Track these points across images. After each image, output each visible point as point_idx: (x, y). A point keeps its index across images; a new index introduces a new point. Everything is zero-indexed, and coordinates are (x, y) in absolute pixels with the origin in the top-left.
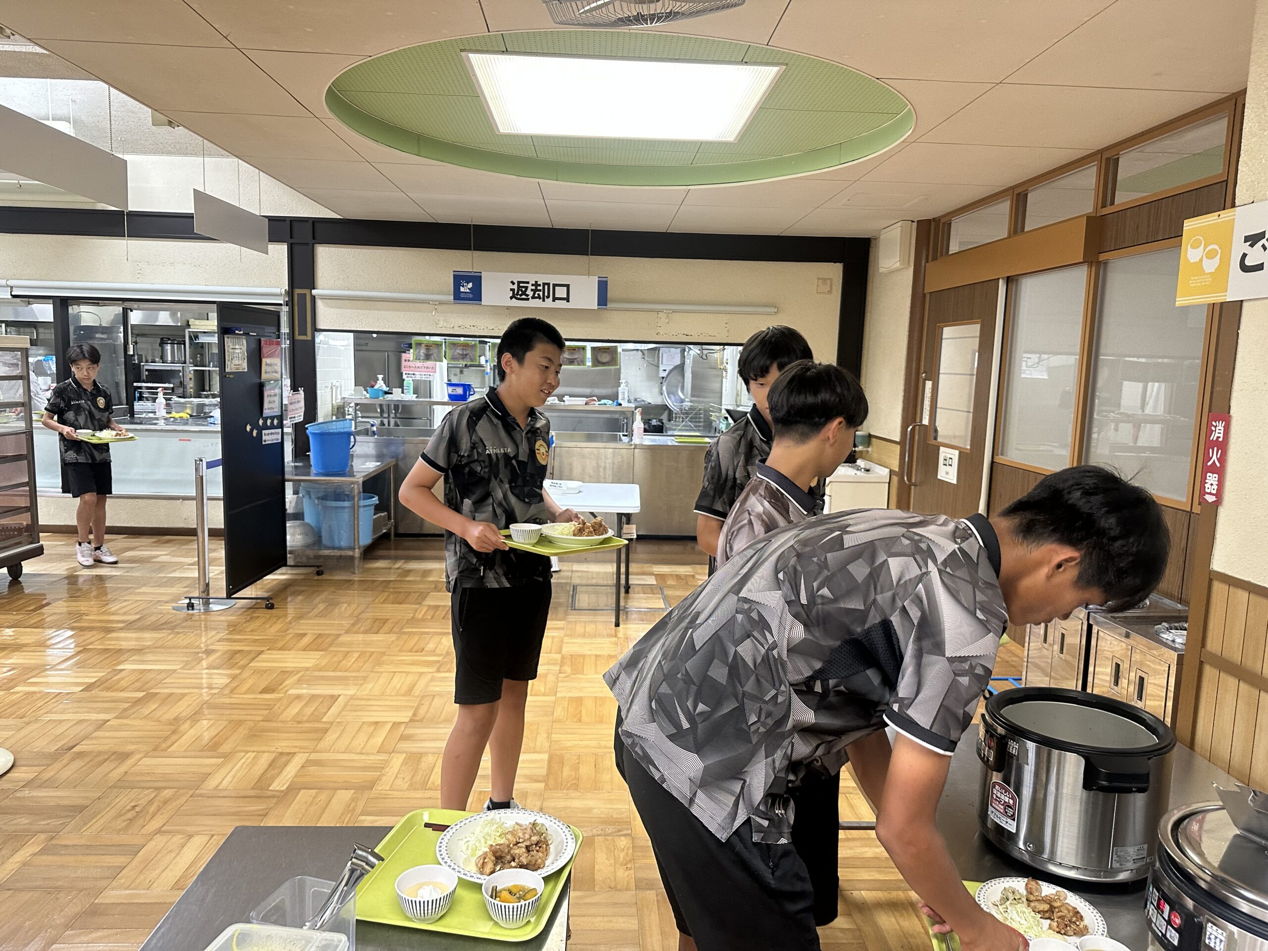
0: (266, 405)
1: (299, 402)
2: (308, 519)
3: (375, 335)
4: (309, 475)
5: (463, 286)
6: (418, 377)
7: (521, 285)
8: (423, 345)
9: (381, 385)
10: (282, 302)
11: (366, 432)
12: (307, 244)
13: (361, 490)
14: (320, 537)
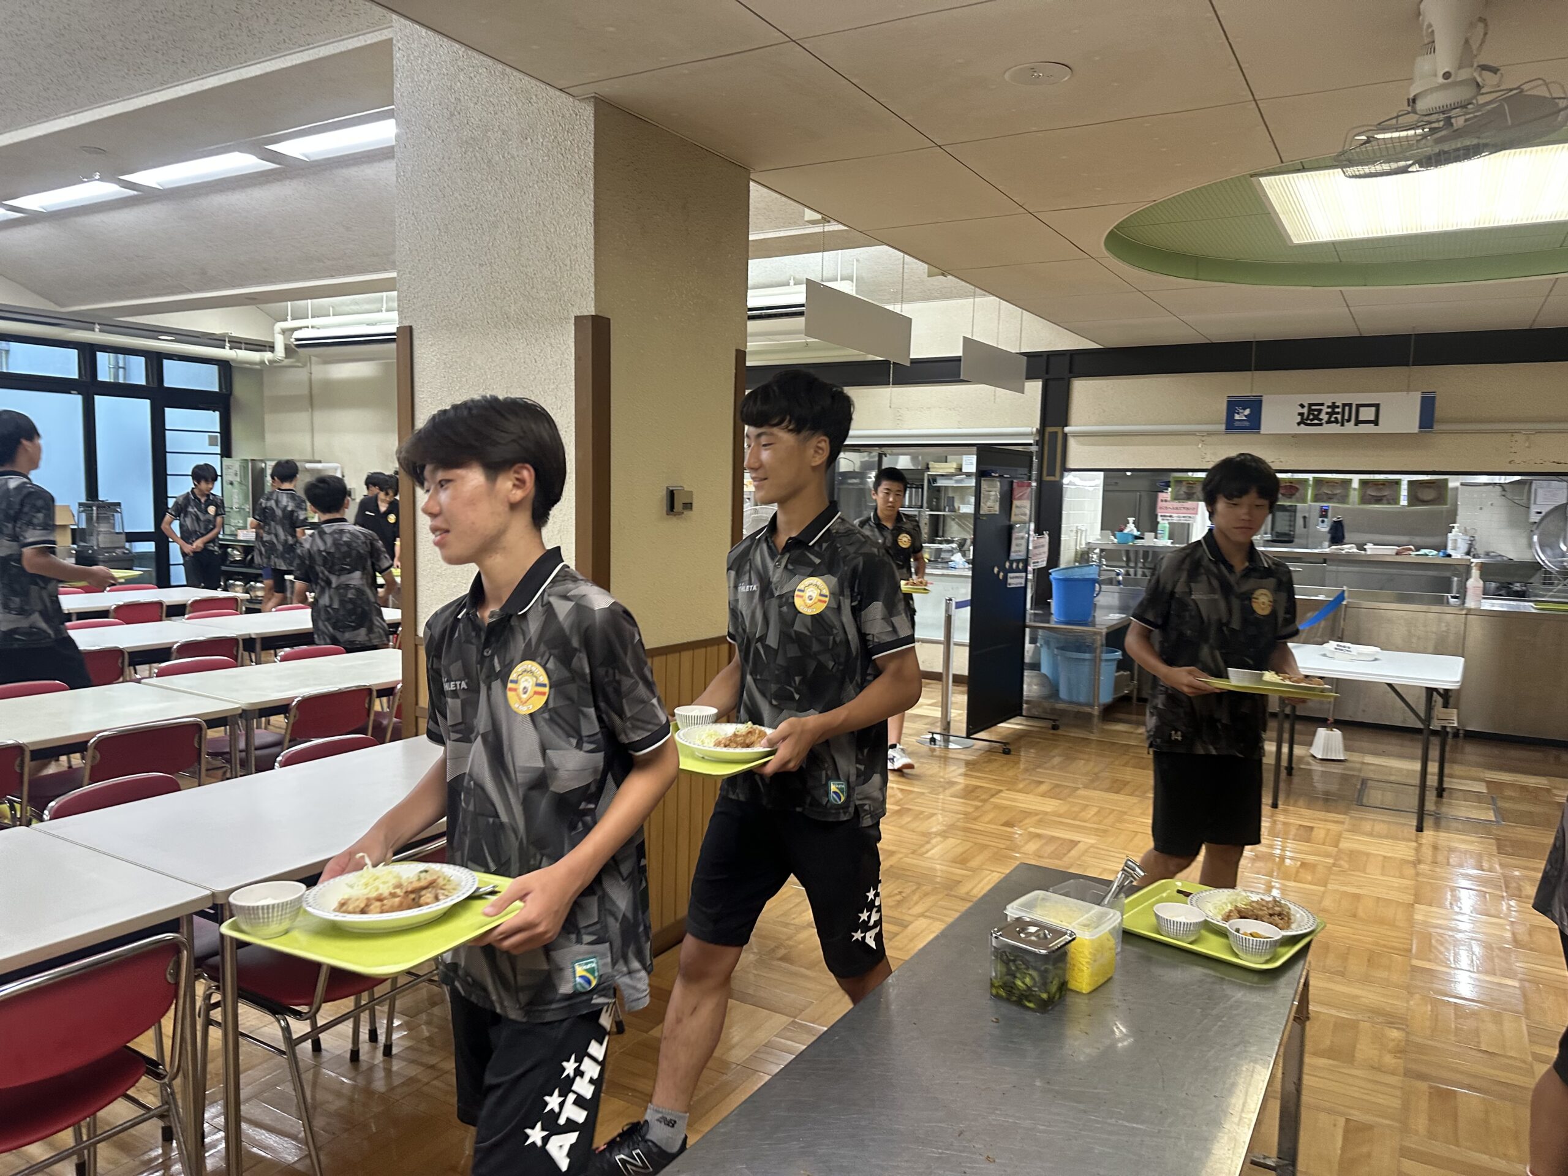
0: (1013, 548)
1: (1043, 546)
2: (1045, 669)
3: (1129, 474)
4: (1048, 622)
5: (1238, 413)
6: (1175, 520)
7: (1313, 407)
8: (1184, 483)
9: (1131, 528)
10: (1032, 442)
11: (1110, 582)
12: (1063, 379)
13: (1104, 642)
14: (1058, 691)
